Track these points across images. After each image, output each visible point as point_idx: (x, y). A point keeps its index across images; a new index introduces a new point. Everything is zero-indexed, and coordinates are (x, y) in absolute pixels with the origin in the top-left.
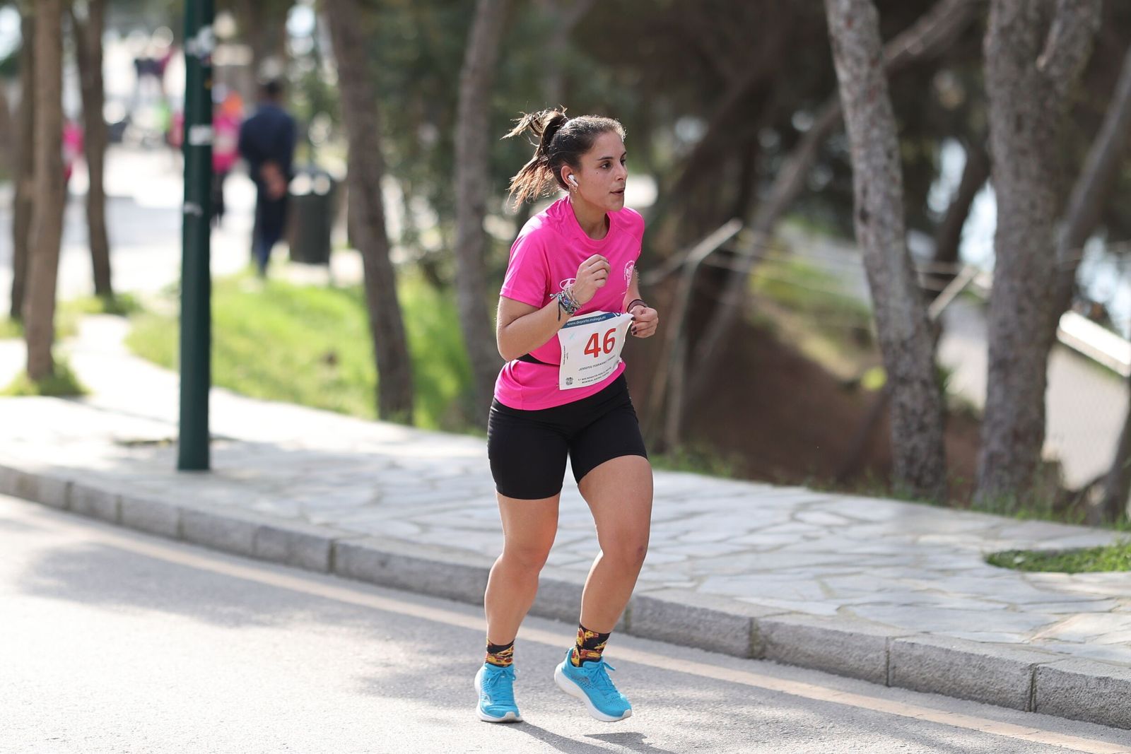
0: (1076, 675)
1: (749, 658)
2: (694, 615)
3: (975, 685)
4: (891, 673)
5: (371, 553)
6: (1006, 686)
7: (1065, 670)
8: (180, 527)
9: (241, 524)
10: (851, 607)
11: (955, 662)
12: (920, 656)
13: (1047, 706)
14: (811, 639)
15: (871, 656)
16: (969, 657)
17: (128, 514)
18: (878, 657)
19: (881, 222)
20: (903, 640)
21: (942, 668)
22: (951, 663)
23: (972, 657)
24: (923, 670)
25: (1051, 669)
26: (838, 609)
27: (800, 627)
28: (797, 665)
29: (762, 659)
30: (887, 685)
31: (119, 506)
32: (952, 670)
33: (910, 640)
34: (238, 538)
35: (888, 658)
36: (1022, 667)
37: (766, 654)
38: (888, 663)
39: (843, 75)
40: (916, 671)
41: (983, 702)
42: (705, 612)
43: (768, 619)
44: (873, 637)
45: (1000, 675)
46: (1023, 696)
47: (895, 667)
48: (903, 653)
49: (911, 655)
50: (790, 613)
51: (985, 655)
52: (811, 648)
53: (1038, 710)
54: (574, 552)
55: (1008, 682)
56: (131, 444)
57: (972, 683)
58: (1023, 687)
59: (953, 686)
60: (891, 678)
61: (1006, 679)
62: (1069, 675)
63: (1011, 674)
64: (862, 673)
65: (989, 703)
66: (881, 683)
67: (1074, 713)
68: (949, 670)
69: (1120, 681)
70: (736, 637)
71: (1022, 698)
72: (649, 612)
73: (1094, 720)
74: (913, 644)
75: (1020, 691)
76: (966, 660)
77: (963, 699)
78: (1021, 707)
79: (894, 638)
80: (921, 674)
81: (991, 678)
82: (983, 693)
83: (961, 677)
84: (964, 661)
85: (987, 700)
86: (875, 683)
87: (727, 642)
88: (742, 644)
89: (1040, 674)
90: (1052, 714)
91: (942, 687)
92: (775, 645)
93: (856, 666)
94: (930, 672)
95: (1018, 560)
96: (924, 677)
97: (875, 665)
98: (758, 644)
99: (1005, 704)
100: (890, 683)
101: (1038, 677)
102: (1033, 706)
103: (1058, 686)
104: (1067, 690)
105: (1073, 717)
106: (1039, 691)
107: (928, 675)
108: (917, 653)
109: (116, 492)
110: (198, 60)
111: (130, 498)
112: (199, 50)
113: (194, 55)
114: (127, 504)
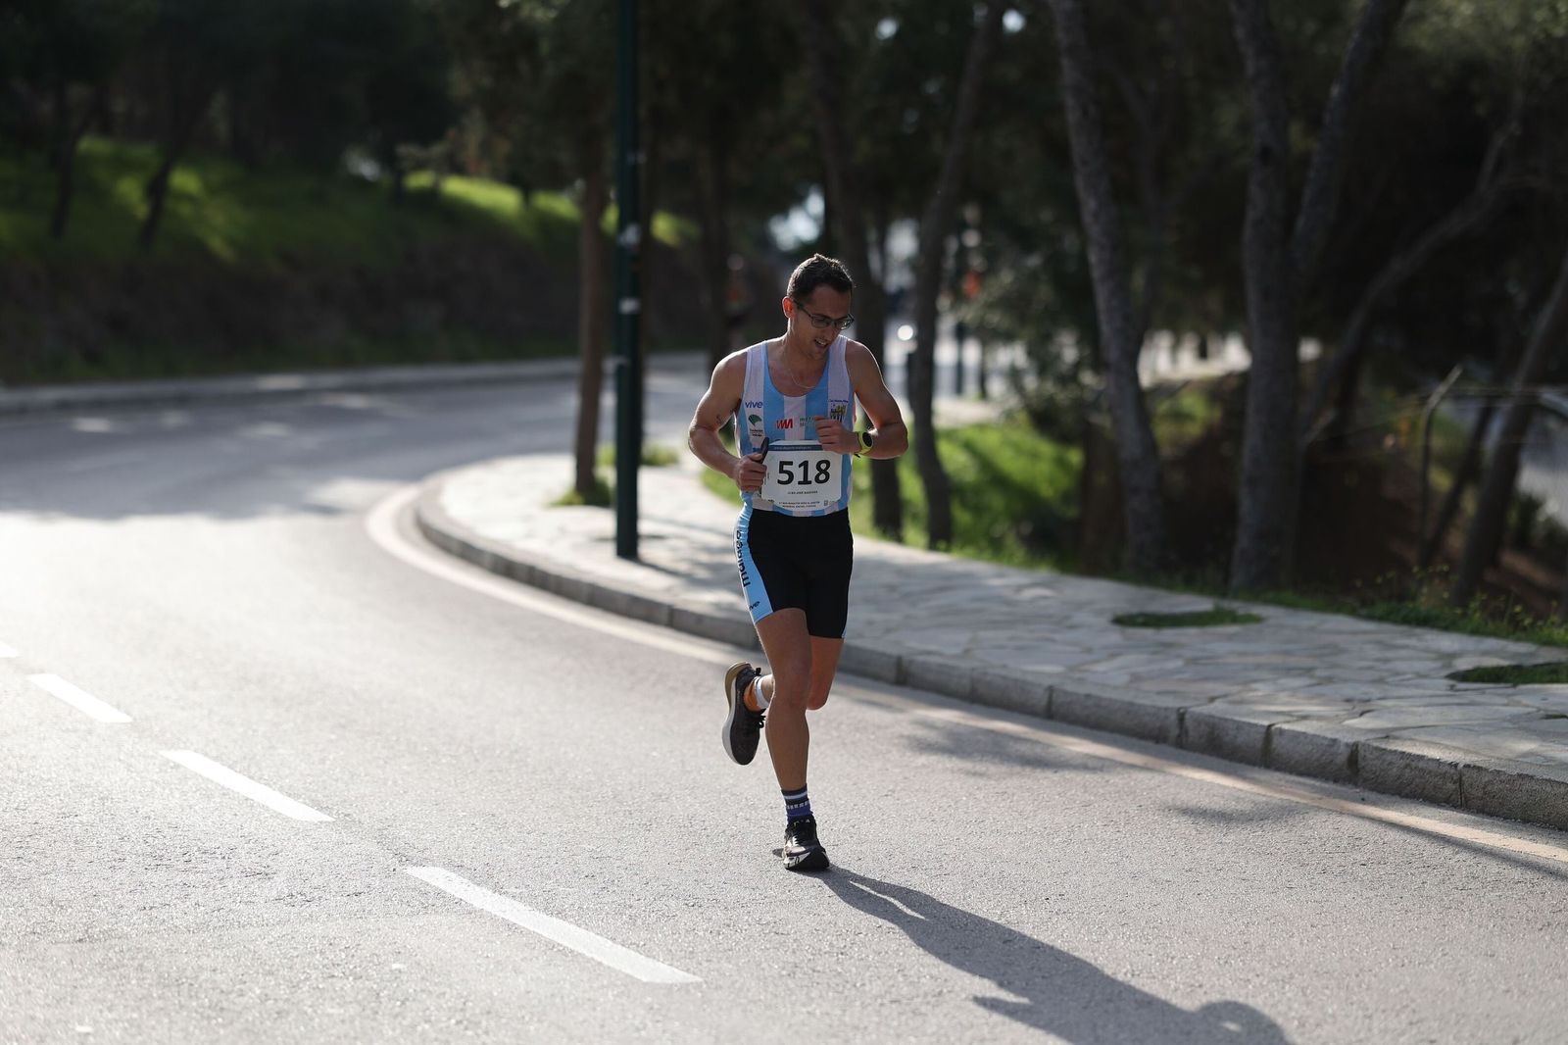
0: (1073, 693)
1: (896, 685)
3: (1019, 701)
4: (974, 693)
6: (1035, 702)
7: (1069, 690)
10: (975, 649)
11: (1008, 686)
12: (990, 681)
13: (1058, 715)
15: (963, 681)
18: (967, 683)
20: (983, 670)
21: (1002, 690)
22: (1006, 686)
23: (1018, 681)
24: (991, 691)
25: (1060, 689)
26: (967, 651)
27: (926, 662)
29: (904, 685)
32: (1007, 691)
33: (986, 670)
35: (972, 682)
36: (1045, 688)
37: (906, 681)
38: (972, 686)
39: (1093, 258)
40: (988, 692)
42: (872, 652)
43: (909, 657)
44: (965, 668)
45: (1032, 693)
46: (1044, 709)
47: (976, 690)
48: (980, 679)
49: (985, 680)
50: (929, 653)
51: (1025, 680)
53: (1052, 718)
55: (1036, 698)
56: (602, 540)
57: (1017, 699)
58: (1044, 702)
59: (1008, 702)
60: (973, 697)
61: (1035, 696)
62: (1070, 693)
63: (1038, 693)
67: (1072, 720)
69: (1097, 697)
75: (1043, 705)
78: (1043, 717)
81: (1027, 696)
83: (1012, 696)
84: (1013, 684)
85: (1026, 712)
87: (885, 673)
88: (892, 674)
89: (1054, 692)
90: (1060, 721)
92: (911, 675)
94: (995, 693)
95: (1140, 620)
96: (991, 696)
97: (965, 688)
98: (902, 674)
99: (1035, 714)
100: (973, 702)
101: (1054, 695)
102: (1050, 714)
103: (1064, 700)
105: (1072, 723)
106: (1053, 704)
108: (988, 678)
109: (557, 574)
110: (626, 250)
111: (564, 578)
112: (626, 242)
113: (623, 246)
114: (562, 581)
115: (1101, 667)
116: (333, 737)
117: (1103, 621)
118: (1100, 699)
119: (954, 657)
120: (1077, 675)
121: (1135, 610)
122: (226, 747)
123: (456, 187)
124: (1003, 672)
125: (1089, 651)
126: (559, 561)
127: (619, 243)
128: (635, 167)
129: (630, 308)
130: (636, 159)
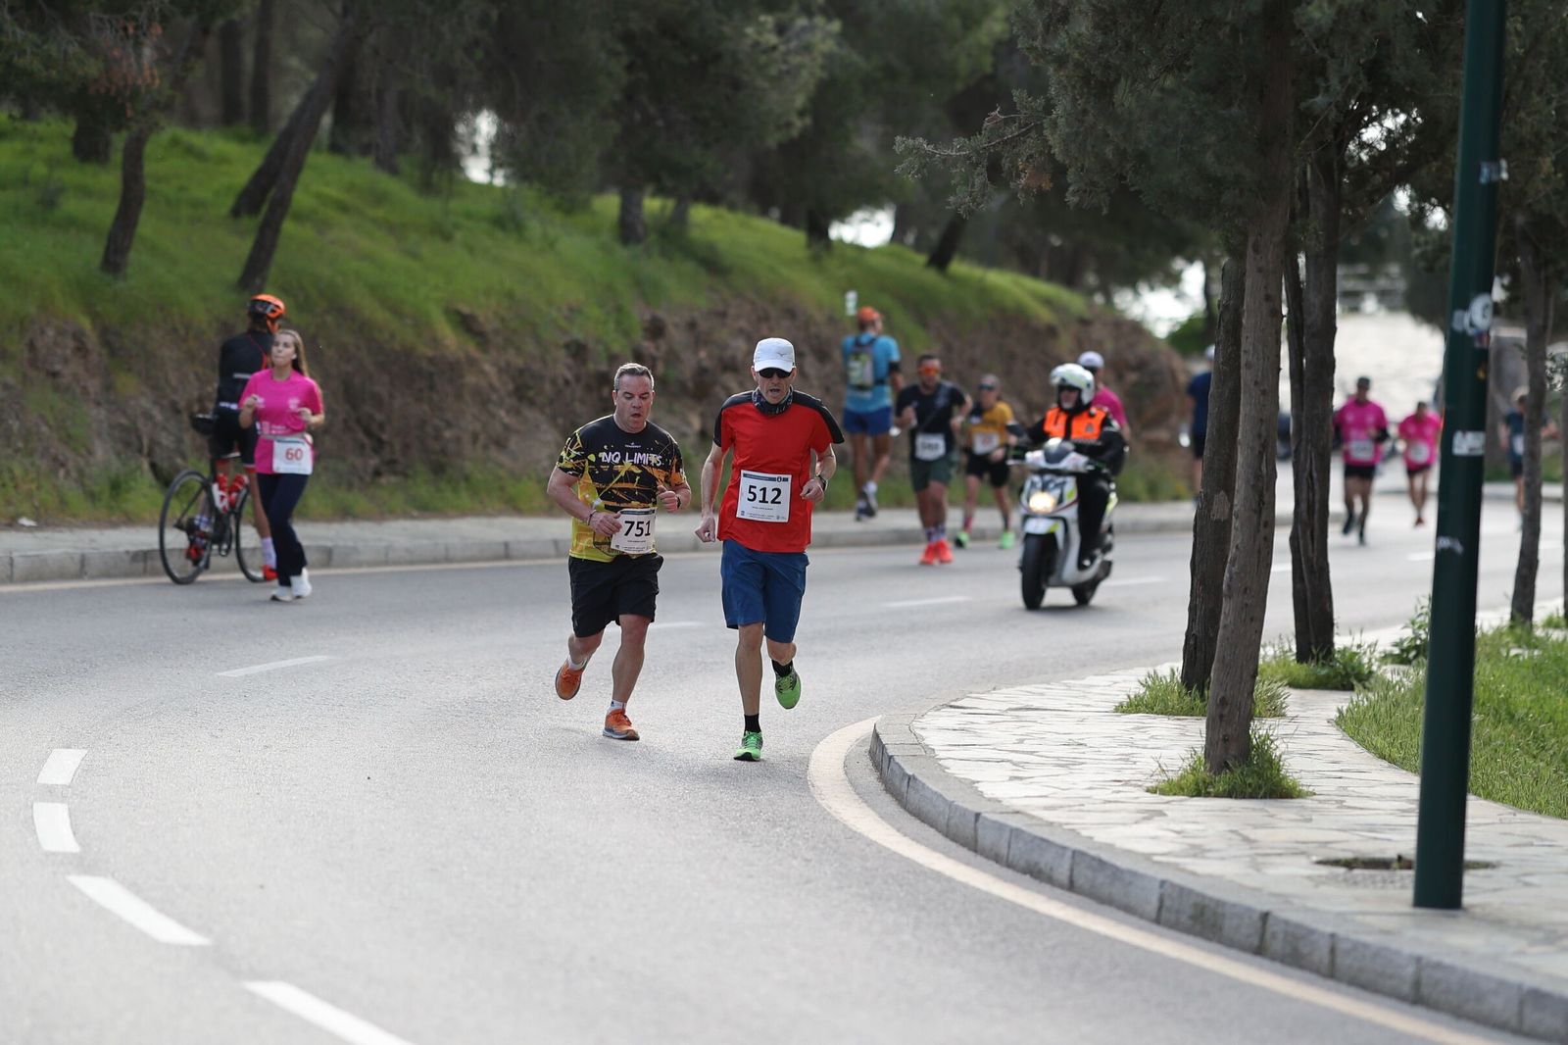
8: (1417, 984)
9: (1502, 984)
17: (1343, 961)
31: (1333, 951)
34: (1497, 1004)
109: (1329, 929)
110: (1470, 339)
111: (1347, 940)
112: (1472, 325)
113: (1464, 333)
114: (1342, 946)
126: (1310, 904)
127: (1457, 327)
128: (1493, 186)
129: (1471, 449)
130: (1499, 171)
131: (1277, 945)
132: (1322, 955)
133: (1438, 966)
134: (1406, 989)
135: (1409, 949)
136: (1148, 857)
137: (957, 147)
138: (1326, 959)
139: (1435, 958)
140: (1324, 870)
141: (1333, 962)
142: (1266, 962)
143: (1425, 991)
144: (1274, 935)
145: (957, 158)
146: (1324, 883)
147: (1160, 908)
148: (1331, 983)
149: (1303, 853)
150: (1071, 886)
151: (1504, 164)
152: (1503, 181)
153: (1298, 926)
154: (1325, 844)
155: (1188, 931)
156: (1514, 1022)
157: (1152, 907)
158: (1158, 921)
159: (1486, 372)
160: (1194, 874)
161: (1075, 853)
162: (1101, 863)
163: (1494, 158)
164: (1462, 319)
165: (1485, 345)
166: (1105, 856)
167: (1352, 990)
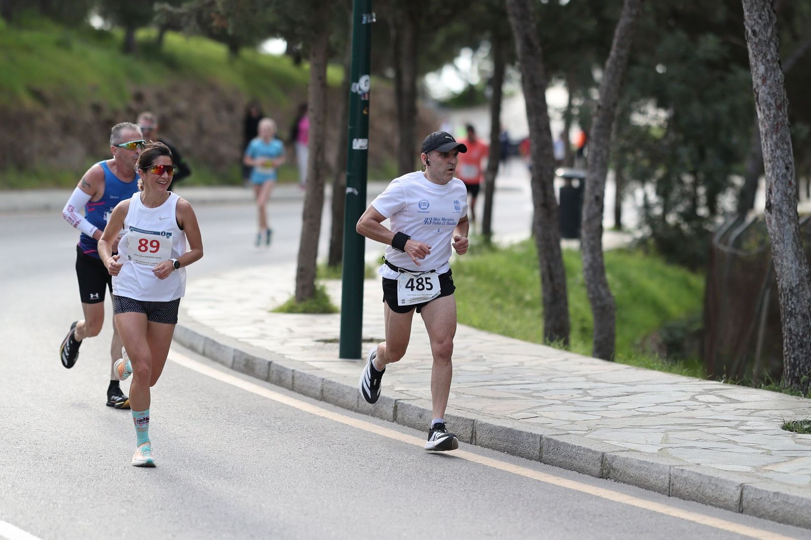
0: (763, 490)
1: (600, 478)
2: (574, 450)
3: (713, 496)
4: (671, 487)
5: (416, 408)
6: (728, 497)
7: (758, 487)
8: (322, 390)
9: (352, 388)
10: (670, 449)
11: (703, 482)
12: (686, 477)
13: (748, 510)
14: (632, 466)
15: (661, 477)
16: (710, 478)
17: (297, 382)
18: (665, 478)
19: (780, 211)
20: (678, 467)
21: (697, 485)
22: (701, 482)
23: (712, 479)
24: (687, 486)
25: (751, 487)
27: (627, 458)
28: (624, 482)
29: (607, 478)
30: (669, 496)
31: (293, 378)
32: (702, 487)
33: (681, 468)
35: (670, 478)
36: (737, 485)
37: (610, 475)
38: (670, 481)
40: (684, 487)
41: (716, 506)
42: (579, 448)
43: (612, 454)
44: (663, 465)
45: (726, 490)
46: (736, 504)
47: (673, 484)
48: (677, 476)
49: (681, 477)
50: (629, 450)
51: (719, 478)
52: (632, 472)
53: (744, 512)
54: (535, 413)
55: (729, 494)
57: (711, 495)
58: (736, 498)
59: (702, 496)
60: (671, 491)
61: (728, 492)
62: (760, 491)
63: (731, 489)
64: (657, 488)
65: (720, 507)
66: (666, 494)
67: (761, 514)
68: (700, 487)
69: (785, 495)
70: (594, 464)
71: (735, 505)
72: (552, 447)
73: (771, 518)
74: (683, 470)
75: (735, 500)
76: (709, 480)
77: (706, 505)
78: (735, 511)
79: (674, 466)
80: (686, 489)
81: (721, 492)
82: (717, 501)
83: (706, 491)
84: (708, 481)
85: (718, 505)
86: (663, 494)
87: (590, 467)
88: (597, 469)
89: (745, 489)
90: (750, 515)
91: (697, 497)
92: (614, 470)
93: (654, 483)
94: (691, 488)
96: (687, 490)
97: (663, 483)
98: (605, 469)
99: (727, 508)
100: (670, 495)
101: (744, 492)
102: (741, 509)
103: (754, 497)
104: (758, 500)
105: (761, 516)
106: (744, 500)
107: (690, 490)
108: (685, 475)
109: (293, 368)
110: (360, 96)
111: (299, 372)
112: (360, 89)
113: (357, 93)
114: (297, 375)
115: (782, 468)
116: (124, 511)
117: (776, 427)
118: (788, 497)
119: (652, 454)
120: (765, 475)
121: (800, 418)
122: (33, 518)
123: (174, 40)
124: (698, 471)
125: (769, 453)
126: (292, 358)
127: (353, 90)
128: (369, 25)
129: (361, 147)
130: (372, 18)
131: (274, 376)
132: (289, 380)
133: (330, 382)
134: (318, 394)
135: (320, 375)
136: (236, 340)
137: (185, 8)
138: (291, 381)
139: (329, 379)
140: (313, 344)
141: (293, 383)
142: (268, 384)
143: (325, 394)
144: (273, 373)
145: (182, 15)
146: (307, 349)
147: (234, 362)
148: (291, 392)
149: (312, 337)
150: (204, 354)
151: (374, 15)
152: (373, 22)
153: (281, 367)
154: (325, 333)
155: (242, 372)
156: (356, 406)
157: (230, 362)
158: (232, 368)
159: (368, 111)
160: (252, 346)
161: (207, 339)
162: (214, 343)
163: (369, 12)
164: (356, 86)
165: (367, 99)
166: (216, 340)
167: (298, 395)
